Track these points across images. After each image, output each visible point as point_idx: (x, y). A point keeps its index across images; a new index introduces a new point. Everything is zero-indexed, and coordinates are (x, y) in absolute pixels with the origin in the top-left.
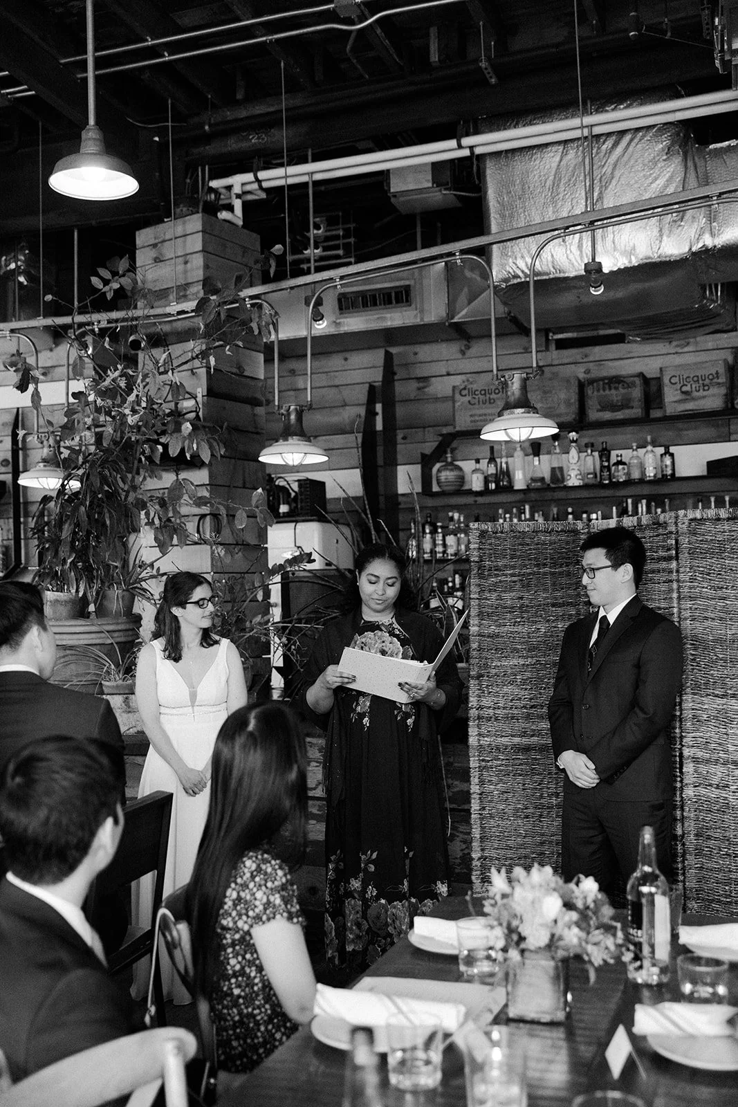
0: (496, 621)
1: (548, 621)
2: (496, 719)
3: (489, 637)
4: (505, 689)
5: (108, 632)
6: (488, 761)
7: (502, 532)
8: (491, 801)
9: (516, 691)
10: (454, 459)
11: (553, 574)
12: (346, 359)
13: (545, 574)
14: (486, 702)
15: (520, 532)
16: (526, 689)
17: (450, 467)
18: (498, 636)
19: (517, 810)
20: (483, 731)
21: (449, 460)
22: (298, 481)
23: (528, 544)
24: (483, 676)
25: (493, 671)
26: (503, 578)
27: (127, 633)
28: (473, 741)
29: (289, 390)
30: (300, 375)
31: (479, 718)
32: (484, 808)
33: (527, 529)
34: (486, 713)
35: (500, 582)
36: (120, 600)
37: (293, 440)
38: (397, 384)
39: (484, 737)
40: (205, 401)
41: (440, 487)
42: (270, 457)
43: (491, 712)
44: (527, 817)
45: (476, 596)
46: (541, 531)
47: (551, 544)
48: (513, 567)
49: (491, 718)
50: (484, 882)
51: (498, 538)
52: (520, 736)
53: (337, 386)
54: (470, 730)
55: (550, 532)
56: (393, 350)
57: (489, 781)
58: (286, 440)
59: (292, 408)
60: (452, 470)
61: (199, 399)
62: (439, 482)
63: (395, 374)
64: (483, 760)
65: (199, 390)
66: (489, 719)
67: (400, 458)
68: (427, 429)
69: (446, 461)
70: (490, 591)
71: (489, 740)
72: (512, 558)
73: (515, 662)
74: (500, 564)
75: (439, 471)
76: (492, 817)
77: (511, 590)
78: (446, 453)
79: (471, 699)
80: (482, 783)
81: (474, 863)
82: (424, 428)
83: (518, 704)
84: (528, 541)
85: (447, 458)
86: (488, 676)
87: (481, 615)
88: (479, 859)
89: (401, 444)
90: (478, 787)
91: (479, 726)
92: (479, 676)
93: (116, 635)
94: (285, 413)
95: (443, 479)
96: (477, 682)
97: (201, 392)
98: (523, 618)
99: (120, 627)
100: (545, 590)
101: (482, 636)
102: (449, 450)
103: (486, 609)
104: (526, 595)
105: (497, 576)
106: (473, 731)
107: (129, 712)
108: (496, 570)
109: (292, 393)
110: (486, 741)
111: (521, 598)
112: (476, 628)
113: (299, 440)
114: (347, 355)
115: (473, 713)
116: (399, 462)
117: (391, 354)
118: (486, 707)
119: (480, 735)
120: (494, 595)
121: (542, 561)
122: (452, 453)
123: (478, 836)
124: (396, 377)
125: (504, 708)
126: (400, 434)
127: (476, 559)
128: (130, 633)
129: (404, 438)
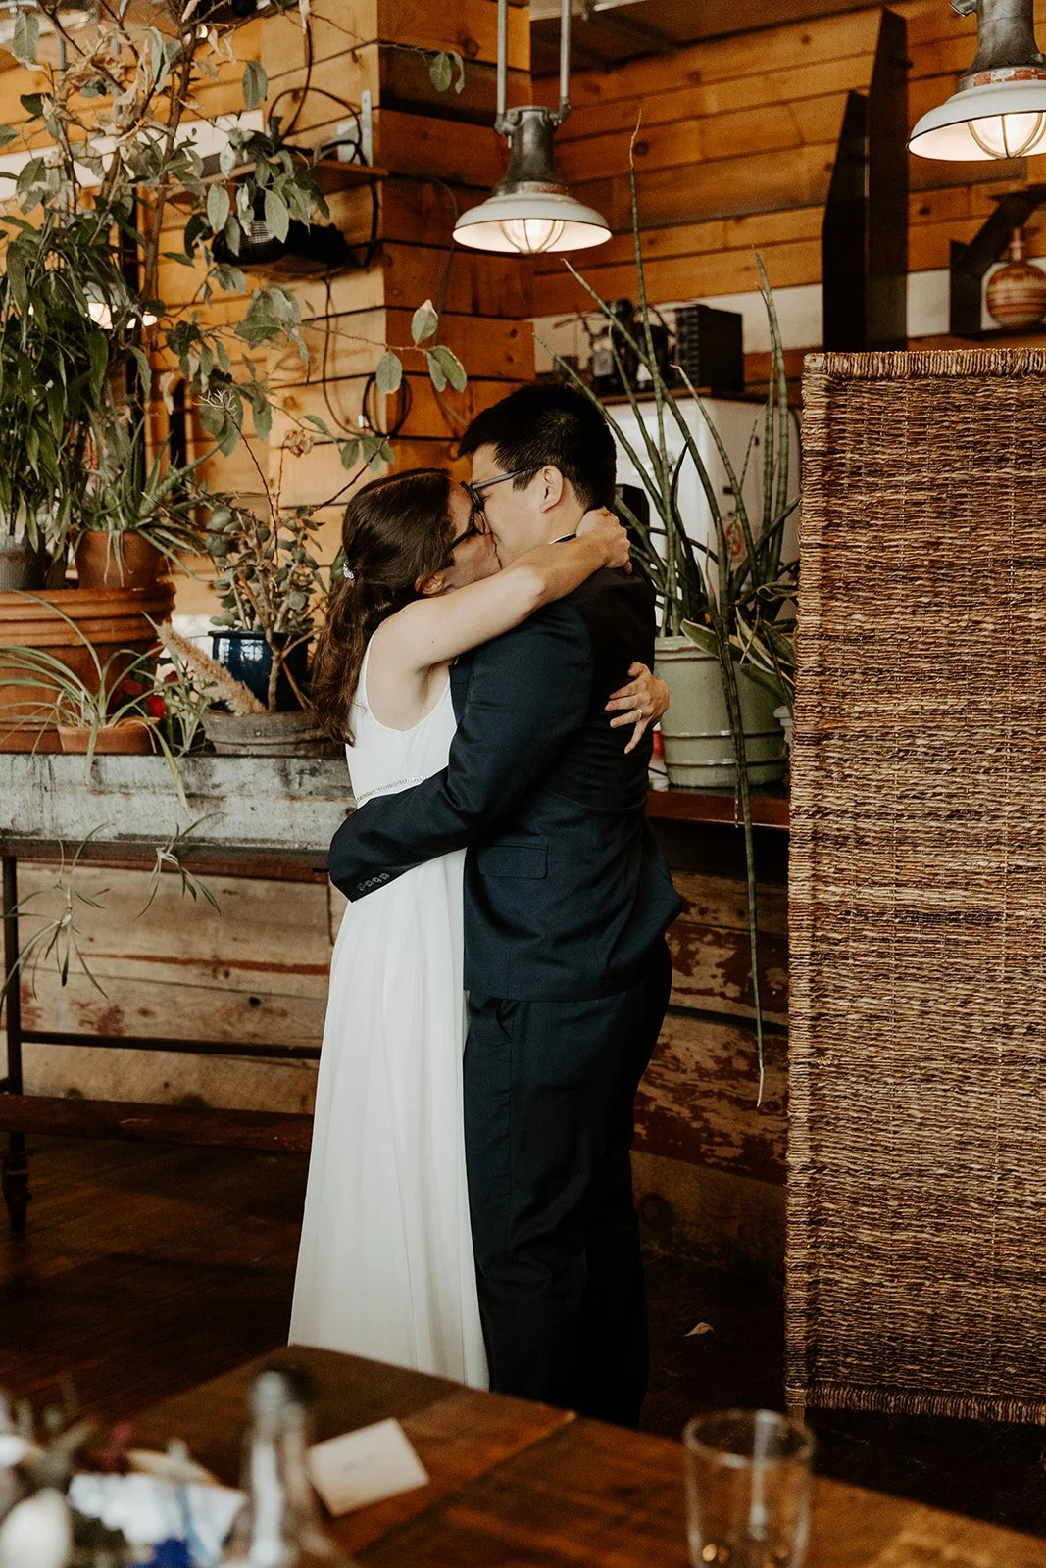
0: (866, 602)
1: (1004, 603)
2: (860, 842)
3: (847, 640)
4: (886, 771)
5: (75, 620)
6: (837, 942)
7: (888, 377)
8: (840, 1037)
9: (914, 775)
10: (1029, 254)
11: (1021, 483)
12: (806, 40)
13: (1001, 484)
14: (832, 800)
15: (937, 377)
16: (938, 772)
17: (1014, 272)
18: (868, 638)
19: (903, 1062)
20: (826, 868)
21: (1017, 255)
22: (677, 310)
23: (958, 408)
24: (828, 737)
25: (858, 726)
26: (888, 495)
27: (126, 623)
28: (798, 890)
29: (687, 118)
30: (710, 83)
31: (816, 837)
32: (821, 1052)
33: (955, 369)
34: (831, 825)
35: (882, 502)
36: (117, 551)
37: (526, 190)
38: (911, 87)
39: (827, 883)
40: (377, 120)
41: (994, 316)
42: (474, 232)
43: (847, 823)
44: (929, 1079)
45: (817, 539)
46: (994, 374)
47: (1022, 405)
48: (915, 466)
49: (846, 838)
50: (819, 1223)
51: (881, 393)
52: (917, 885)
53: (785, 103)
54: (792, 865)
55: (1018, 376)
56: (906, 12)
57: (838, 988)
58: (511, 190)
59: (527, 116)
60: (1018, 278)
61: (367, 116)
62: (990, 308)
63: (910, 65)
64: (824, 939)
65: (366, 95)
66: (841, 842)
67: (914, 256)
68: (974, 188)
69: (1009, 260)
70: (853, 526)
71: (839, 890)
72: (915, 443)
73: (914, 704)
74: (881, 458)
75: (993, 281)
76: (841, 1072)
77: (910, 522)
78: (1010, 238)
79: (795, 791)
80: (818, 992)
81: (792, 1178)
82: (969, 185)
83: (916, 807)
84: (958, 397)
85: (1011, 250)
86: (842, 737)
87: (827, 585)
88: (805, 1169)
89: (915, 225)
90: (807, 1002)
91: (815, 857)
92: (819, 739)
93: (96, 626)
94: (511, 128)
95: (1000, 299)
96: (812, 751)
97: (368, 99)
98: (937, 595)
99: (104, 610)
100: (1001, 525)
101: (830, 638)
102: (1017, 233)
103: (842, 573)
104: (947, 536)
105: (872, 488)
106: (799, 870)
107: (101, 792)
108: (870, 474)
109: (693, 124)
110: (832, 893)
111: (936, 544)
112: (815, 619)
113: (537, 190)
114: (810, 30)
115: (800, 825)
116: (911, 267)
117: (902, 20)
118: (833, 812)
119: (816, 877)
120: (863, 538)
121: (994, 451)
122: (1023, 238)
123: (803, 1116)
124: (912, 73)
125: (881, 816)
126: (916, 204)
127: (819, 446)
128: (134, 623)
129: (925, 211)
